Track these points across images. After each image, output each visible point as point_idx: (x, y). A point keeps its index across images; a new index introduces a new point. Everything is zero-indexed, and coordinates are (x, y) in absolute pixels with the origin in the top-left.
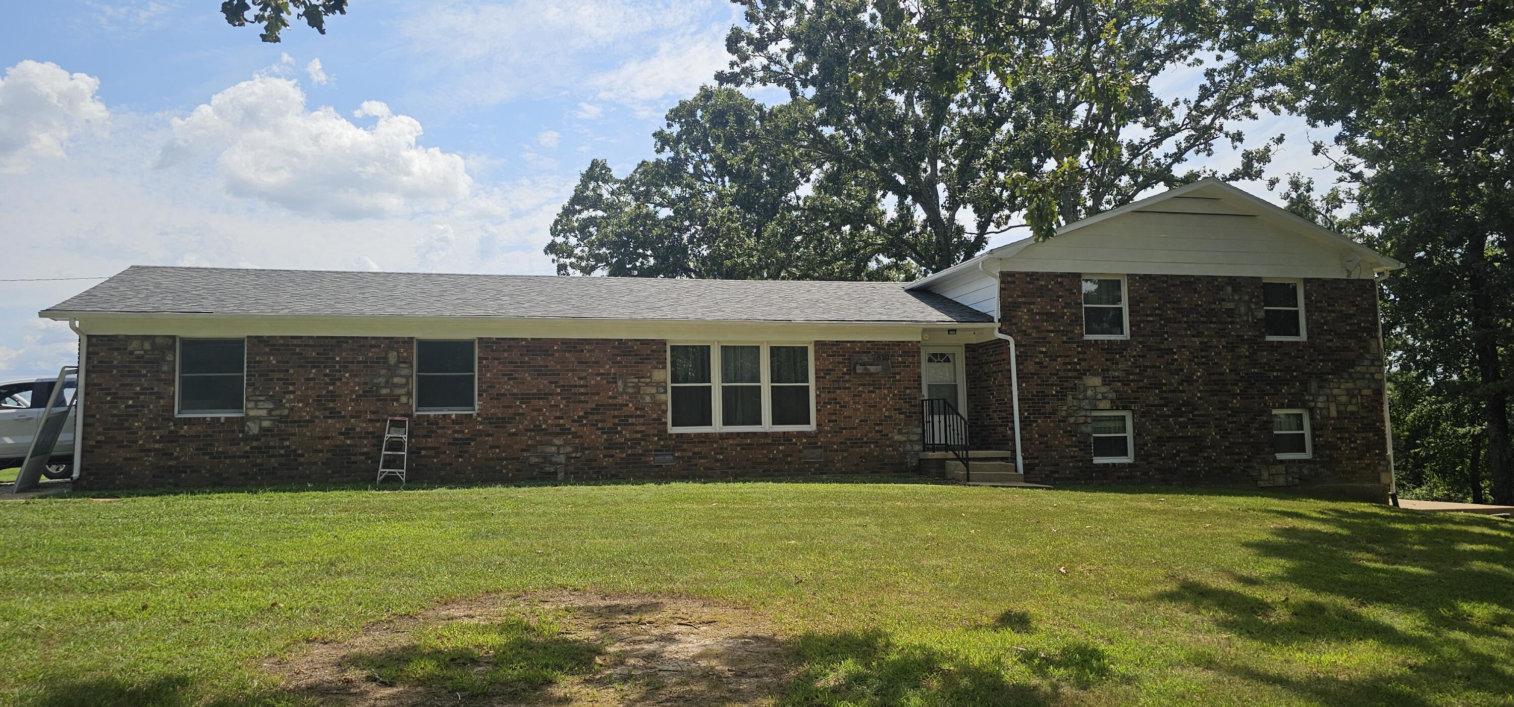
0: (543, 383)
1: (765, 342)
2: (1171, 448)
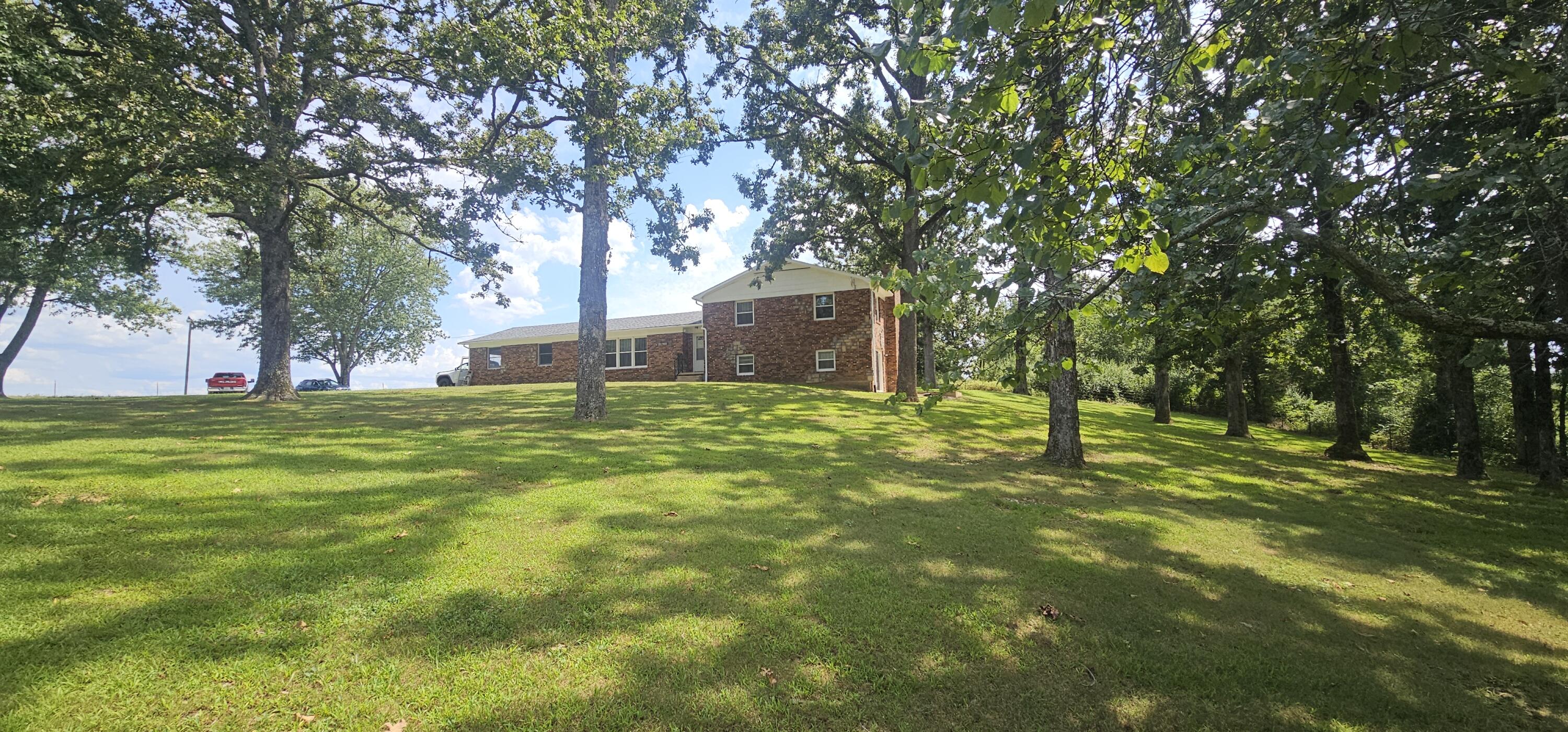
0: (568, 355)
1: (633, 336)
2: (768, 368)
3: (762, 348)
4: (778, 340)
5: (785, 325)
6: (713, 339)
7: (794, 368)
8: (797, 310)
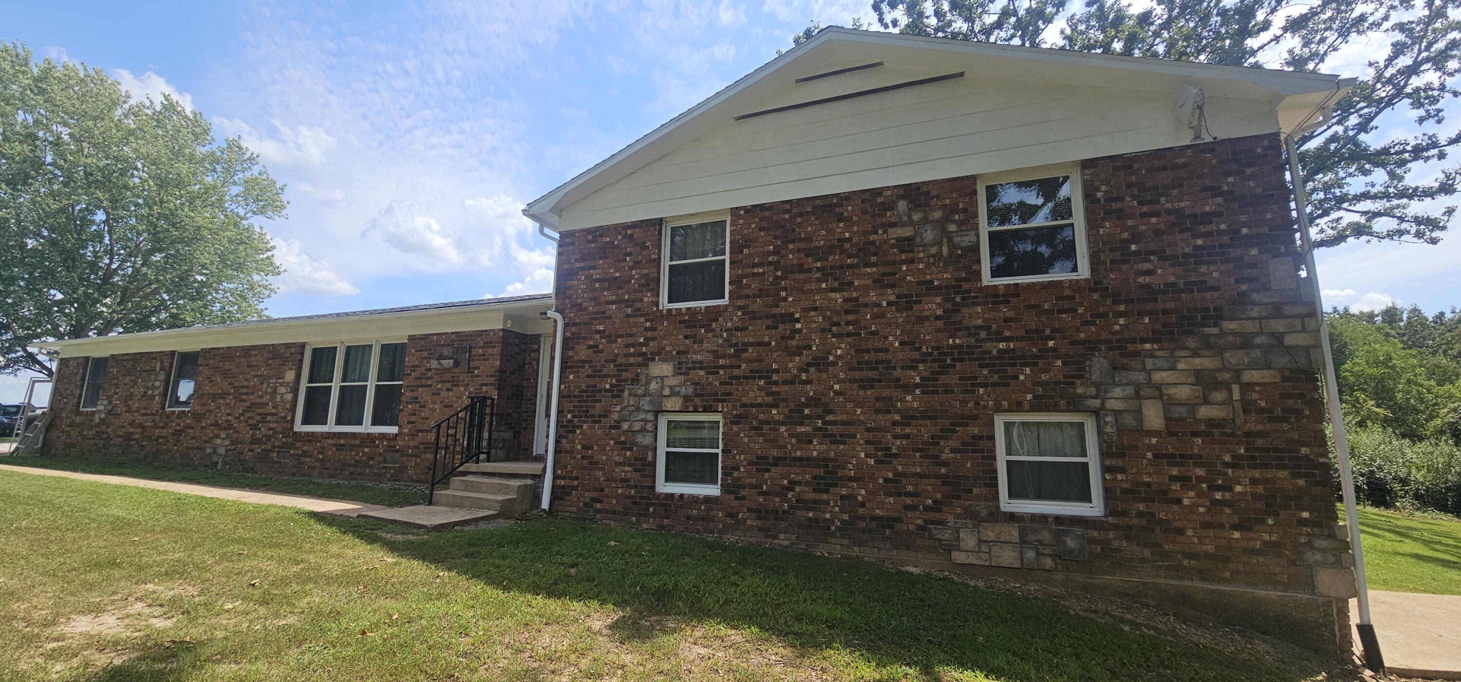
0: (226, 385)
1: (375, 340)
2: (776, 477)
3: (755, 392)
4: (820, 363)
5: (854, 306)
6: (582, 352)
7: (894, 486)
8: (906, 244)
